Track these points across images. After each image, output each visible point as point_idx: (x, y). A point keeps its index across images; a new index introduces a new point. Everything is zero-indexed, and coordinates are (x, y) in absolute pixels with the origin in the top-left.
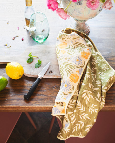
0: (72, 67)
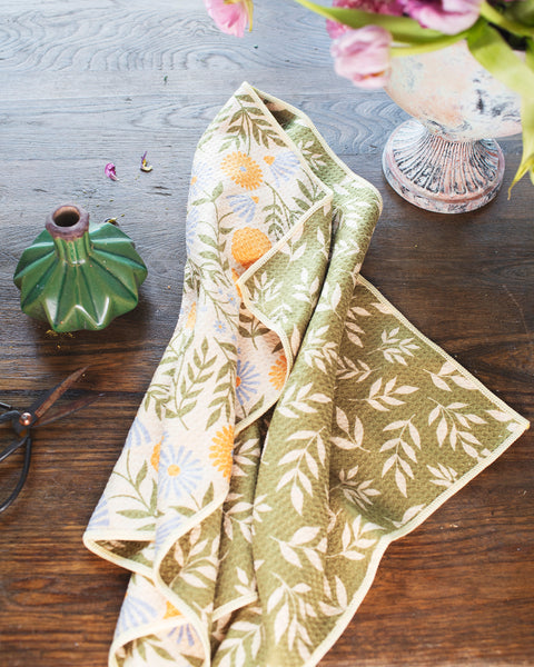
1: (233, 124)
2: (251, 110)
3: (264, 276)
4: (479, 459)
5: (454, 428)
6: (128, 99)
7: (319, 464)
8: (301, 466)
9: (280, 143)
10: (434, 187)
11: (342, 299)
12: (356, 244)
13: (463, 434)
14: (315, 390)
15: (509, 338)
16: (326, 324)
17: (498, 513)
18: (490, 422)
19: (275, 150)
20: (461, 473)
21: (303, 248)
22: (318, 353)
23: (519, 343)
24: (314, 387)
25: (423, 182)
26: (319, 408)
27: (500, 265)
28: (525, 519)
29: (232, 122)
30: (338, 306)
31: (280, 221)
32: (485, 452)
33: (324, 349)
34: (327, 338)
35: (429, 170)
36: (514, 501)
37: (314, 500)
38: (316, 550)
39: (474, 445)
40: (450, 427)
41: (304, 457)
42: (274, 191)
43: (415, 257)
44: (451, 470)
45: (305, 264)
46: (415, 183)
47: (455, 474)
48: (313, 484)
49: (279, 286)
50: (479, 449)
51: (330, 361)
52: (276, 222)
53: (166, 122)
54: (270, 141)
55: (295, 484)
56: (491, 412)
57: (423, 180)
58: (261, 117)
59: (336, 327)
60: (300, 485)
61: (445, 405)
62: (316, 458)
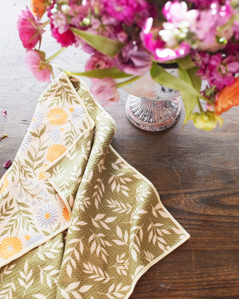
0: (26, 223)
1: (57, 93)
2: (66, 87)
3: (58, 167)
4: (165, 250)
5: (155, 235)
6: (16, 80)
7: (80, 254)
8: (72, 255)
9: (77, 102)
10: (151, 120)
11: (93, 177)
12: (102, 150)
13: (159, 238)
14: (80, 219)
15: (173, 192)
16: (85, 189)
17: (157, 274)
18: (172, 233)
19: (75, 105)
20: (156, 256)
21: (75, 154)
22: (81, 203)
23: (177, 194)
24: (79, 218)
25: (146, 119)
26: (81, 228)
27: (173, 157)
28: (168, 277)
29: (57, 92)
30: (91, 180)
31: (72, 139)
32: (168, 247)
33: (84, 201)
34: (85, 195)
35: (147, 113)
36: (165, 269)
37: (77, 271)
38: (78, 292)
39: (163, 244)
40: (154, 234)
41: (73, 251)
42: (72, 125)
43: (134, 153)
44: (152, 254)
45: (75, 162)
46: (142, 120)
47: (153, 257)
48: (77, 263)
49: (64, 172)
50: (165, 246)
51: (87, 206)
52: (71, 139)
53: (31, 90)
54: (73, 101)
55: (68, 264)
56: (174, 229)
57: (146, 118)
58: (70, 91)
59: (90, 190)
60: (71, 264)
61: (154, 224)
62: (79, 251)
